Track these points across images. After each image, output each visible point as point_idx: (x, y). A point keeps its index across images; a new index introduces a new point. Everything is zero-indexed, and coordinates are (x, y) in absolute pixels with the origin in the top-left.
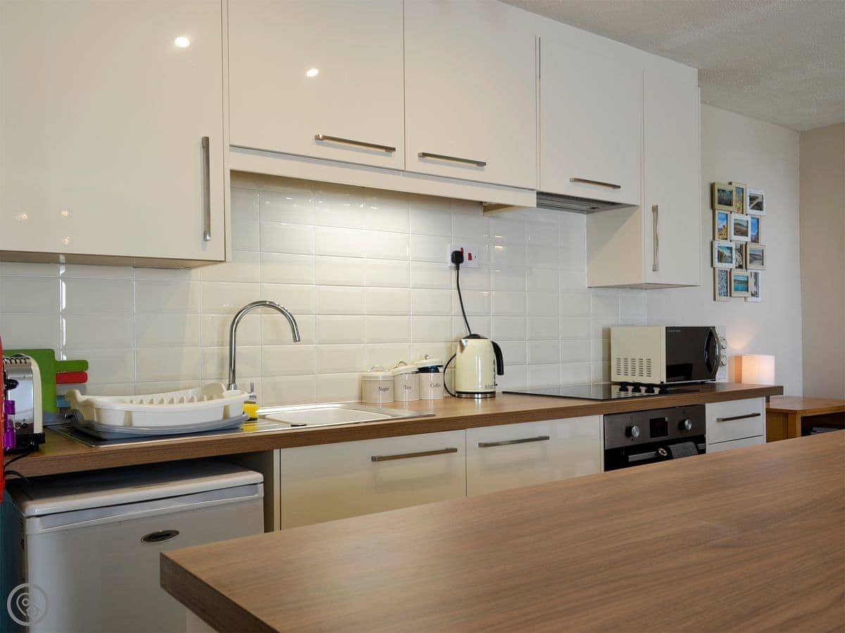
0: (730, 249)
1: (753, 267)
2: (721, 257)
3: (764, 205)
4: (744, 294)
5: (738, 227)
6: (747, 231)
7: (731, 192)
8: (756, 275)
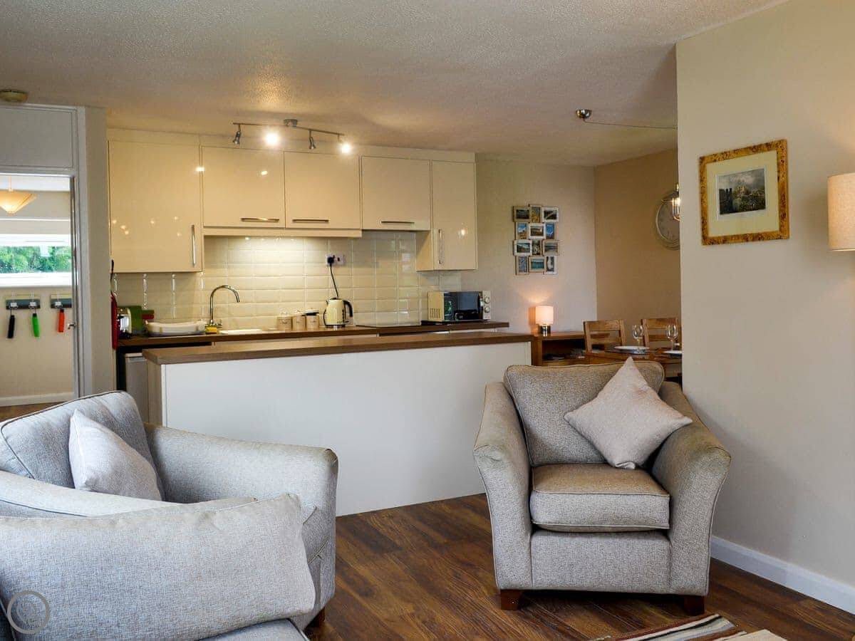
0: (529, 244)
1: (550, 254)
2: (520, 249)
3: (558, 216)
4: (541, 270)
5: (535, 231)
6: (543, 233)
7: (528, 211)
8: (552, 258)
